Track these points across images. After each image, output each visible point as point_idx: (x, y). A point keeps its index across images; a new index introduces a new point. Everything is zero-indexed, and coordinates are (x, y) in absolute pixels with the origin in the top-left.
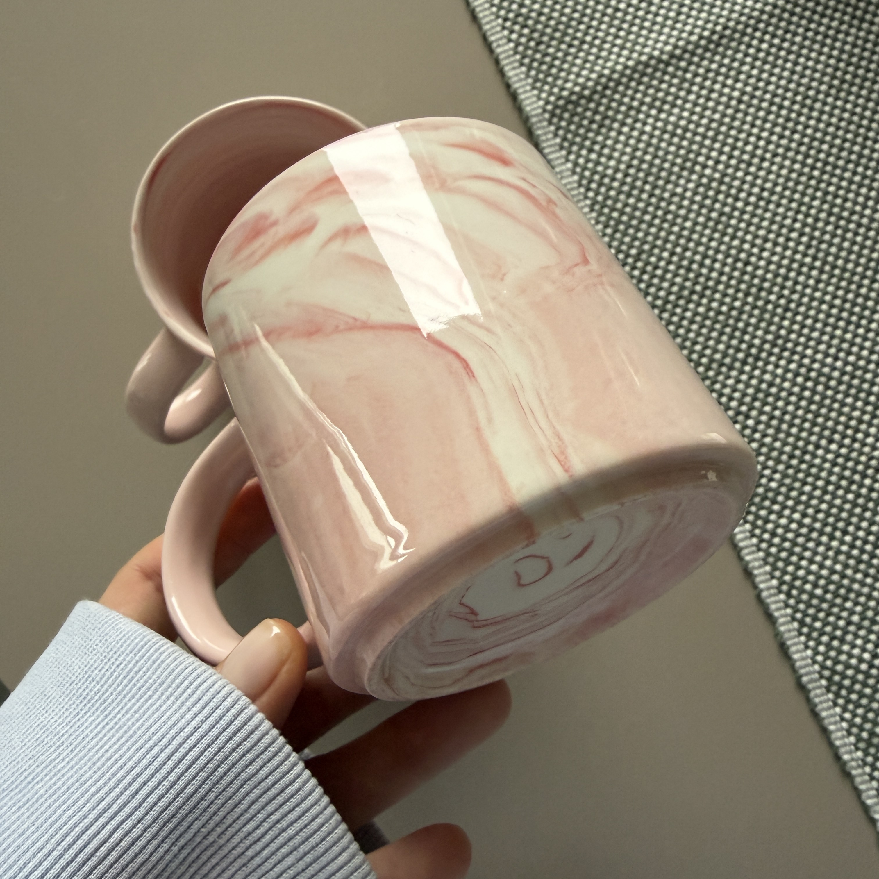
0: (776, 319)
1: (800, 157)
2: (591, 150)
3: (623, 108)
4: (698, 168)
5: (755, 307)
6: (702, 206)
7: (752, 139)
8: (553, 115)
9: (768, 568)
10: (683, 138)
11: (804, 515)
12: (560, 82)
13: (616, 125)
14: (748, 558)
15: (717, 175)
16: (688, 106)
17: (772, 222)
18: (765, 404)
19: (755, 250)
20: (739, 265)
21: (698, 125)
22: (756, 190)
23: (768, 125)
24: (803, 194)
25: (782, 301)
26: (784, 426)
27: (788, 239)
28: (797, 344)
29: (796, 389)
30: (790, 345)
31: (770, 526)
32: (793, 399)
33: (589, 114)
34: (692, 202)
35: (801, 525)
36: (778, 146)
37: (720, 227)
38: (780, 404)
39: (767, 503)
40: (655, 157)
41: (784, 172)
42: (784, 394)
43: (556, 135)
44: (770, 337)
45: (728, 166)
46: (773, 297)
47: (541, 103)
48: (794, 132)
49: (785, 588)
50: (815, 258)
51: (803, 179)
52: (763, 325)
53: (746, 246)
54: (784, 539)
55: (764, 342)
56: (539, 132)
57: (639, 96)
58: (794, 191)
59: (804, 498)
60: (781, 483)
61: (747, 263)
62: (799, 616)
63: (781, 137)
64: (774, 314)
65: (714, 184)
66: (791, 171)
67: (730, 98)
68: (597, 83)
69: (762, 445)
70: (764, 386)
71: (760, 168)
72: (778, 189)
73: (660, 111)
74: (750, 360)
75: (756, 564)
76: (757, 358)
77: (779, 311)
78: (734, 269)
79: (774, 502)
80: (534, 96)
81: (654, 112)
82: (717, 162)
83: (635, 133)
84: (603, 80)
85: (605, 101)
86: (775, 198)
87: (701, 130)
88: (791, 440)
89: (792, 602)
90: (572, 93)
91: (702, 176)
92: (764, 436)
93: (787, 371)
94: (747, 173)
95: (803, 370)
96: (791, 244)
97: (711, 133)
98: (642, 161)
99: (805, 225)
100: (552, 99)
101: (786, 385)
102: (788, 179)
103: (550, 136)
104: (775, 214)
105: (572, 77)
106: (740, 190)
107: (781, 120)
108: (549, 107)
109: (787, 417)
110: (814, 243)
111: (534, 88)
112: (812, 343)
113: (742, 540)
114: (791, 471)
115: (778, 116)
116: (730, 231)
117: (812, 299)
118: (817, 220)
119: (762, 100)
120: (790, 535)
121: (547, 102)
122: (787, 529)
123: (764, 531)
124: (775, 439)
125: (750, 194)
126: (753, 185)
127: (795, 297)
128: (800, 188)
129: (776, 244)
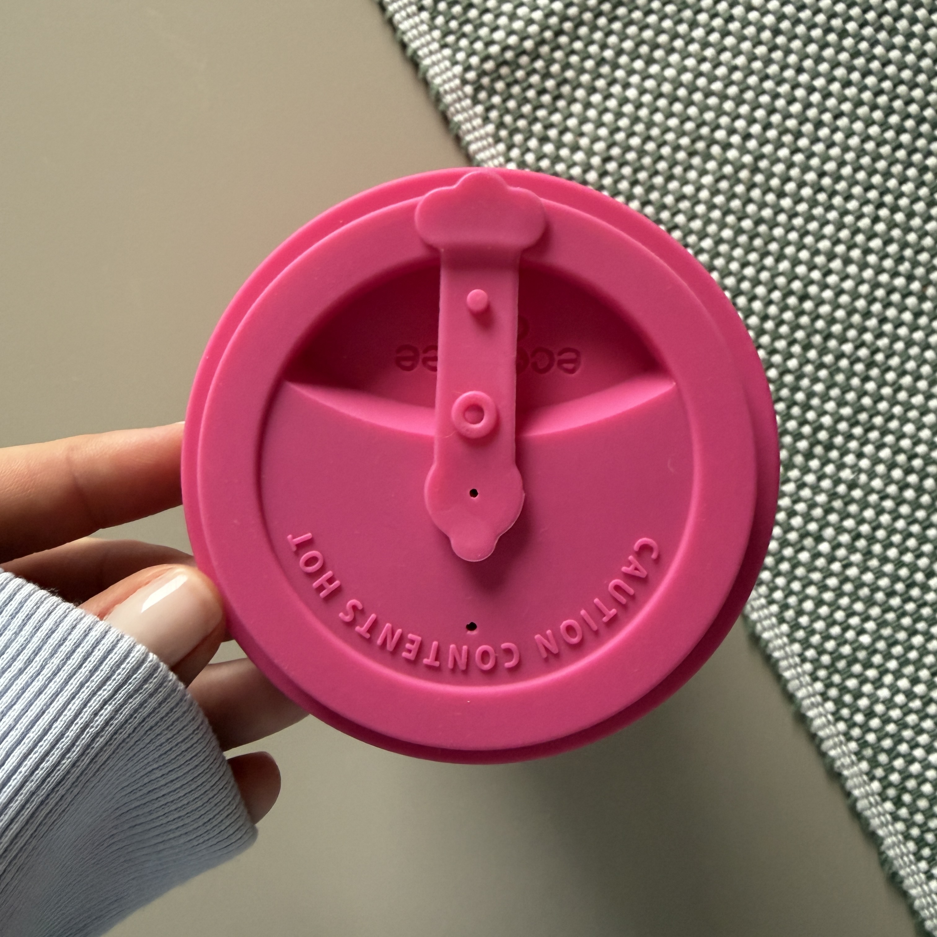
0: (855, 381)
1: (877, 115)
2: (544, 140)
3: (589, 64)
4: (716, 150)
5: (821, 366)
6: (727, 212)
7: (800, 93)
8: (478, 88)
9: (864, 765)
10: (689, 103)
11: (915, 681)
12: (484, 32)
13: (580, 93)
14: (832, 753)
15: (747, 159)
16: (694, 48)
17: (840, 226)
18: (844, 516)
19: (816, 275)
20: (792, 301)
21: (712, 79)
22: (811, 176)
23: (824, 67)
24: (887, 175)
25: (863, 352)
26: (877, 548)
27: (867, 251)
28: (890, 418)
29: (892, 489)
30: (878, 420)
31: (863, 703)
32: (888, 504)
33: (535, 79)
34: (712, 207)
35: (910, 695)
36: (843, 99)
37: (758, 242)
38: (869, 513)
39: (857, 668)
40: (647, 138)
41: (854, 141)
42: (873, 498)
43: (486, 120)
44: (846, 411)
45: (763, 142)
46: (847, 348)
47: (458, 69)
48: (866, 73)
49: (891, 792)
50: (910, 278)
51: (885, 150)
52: (835, 392)
53: (801, 270)
54: (886, 720)
55: (839, 419)
56: (459, 118)
57: (613, 40)
58: (872, 172)
59: (913, 655)
60: (875, 636)
61: (804, 297)
62: (915, 832)
63: (847, 84)
64: (851, 374)
65: (744, 174)
66: (866, 138)
67: (761, 28)
68: (544, 28)
69: (846, 579)
70: (842, 489)
71: (815, 140)
72: (846, 171)
73: (650, 61)
74: (819, 450)
75: (847, 761)
76: (829, 447)
77: (859, 367)
78: (784, 308)
79: (867, 665)
80: (444, 58)
81: (639, 64)
82: (747, 137)
83: (612, 103)
84: (554, 20)
85: (558, 55)
86: (841, 186)
87: (717, 86)
88: (888, 568)
89: (903, 812)
90: (505, 48)
91: (724, 162)
92: (847, 565)
93: (876, 461)
94: (795, 150)
95: (901, 458)
96: (872, 259)
97: (733, 90)
98: (627, 149)
99: (892, 225)
100: (474, 60)
101: (877, 483)
102: (861, 153)
103: (478, 122)
104: (845, 213)
105: (503, 21)
106: (786, 179)
107: (844, 57)
108: (471, 75)
109: (881, 534)
110: (908, 252)
111: (444, 46)
112: (913, 414)
113: (823, 727)
114: (891, 616)
115: (840, 49)
116: (773, 247)
117: (909, 343)
118: (910, 215)
119: (812, 26)
120: (895, 713)
121: (468, 68)
122: (889, 704)
123: (856, 710)
124: (864, 569)
125: (802, 184)
126: (806, 169)
127: (883, 342)
128: (881, 165)
129: (847, 261)
